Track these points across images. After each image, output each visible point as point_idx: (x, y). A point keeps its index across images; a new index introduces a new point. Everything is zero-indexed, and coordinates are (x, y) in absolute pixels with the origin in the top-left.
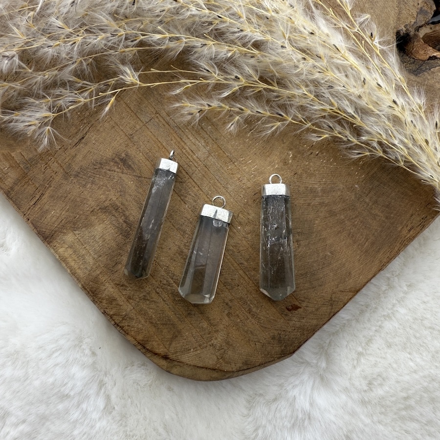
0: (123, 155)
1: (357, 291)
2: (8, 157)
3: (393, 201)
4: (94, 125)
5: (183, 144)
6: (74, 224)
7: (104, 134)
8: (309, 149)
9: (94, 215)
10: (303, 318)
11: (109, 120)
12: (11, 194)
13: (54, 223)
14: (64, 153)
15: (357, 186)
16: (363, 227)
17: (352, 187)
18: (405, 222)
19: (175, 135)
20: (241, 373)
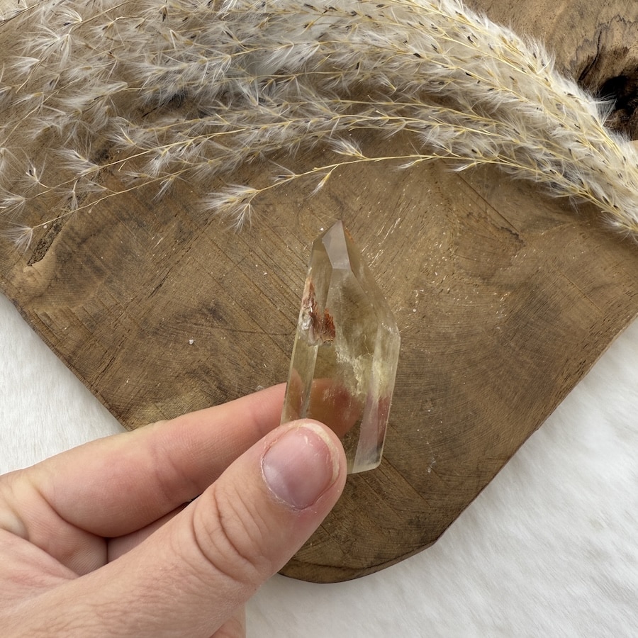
0: (212, 304)
1: (509, 458)
2: (67, 314)
3: (544, 344)
4: (173, 269)
5: (285, 287)
6: (156, 394)
7: (186, 280)
8: (439, 286)
9: (180, 382)
10: (445, 495)
11: (191, 262)
12: (73, 360)
13: (129, 395)
14: (137, 306)
15: (499, 328)
16: (510, 378)
17: (493, 329)
18: (559, 369)
19: (275, 277)
20: (373, 569)
